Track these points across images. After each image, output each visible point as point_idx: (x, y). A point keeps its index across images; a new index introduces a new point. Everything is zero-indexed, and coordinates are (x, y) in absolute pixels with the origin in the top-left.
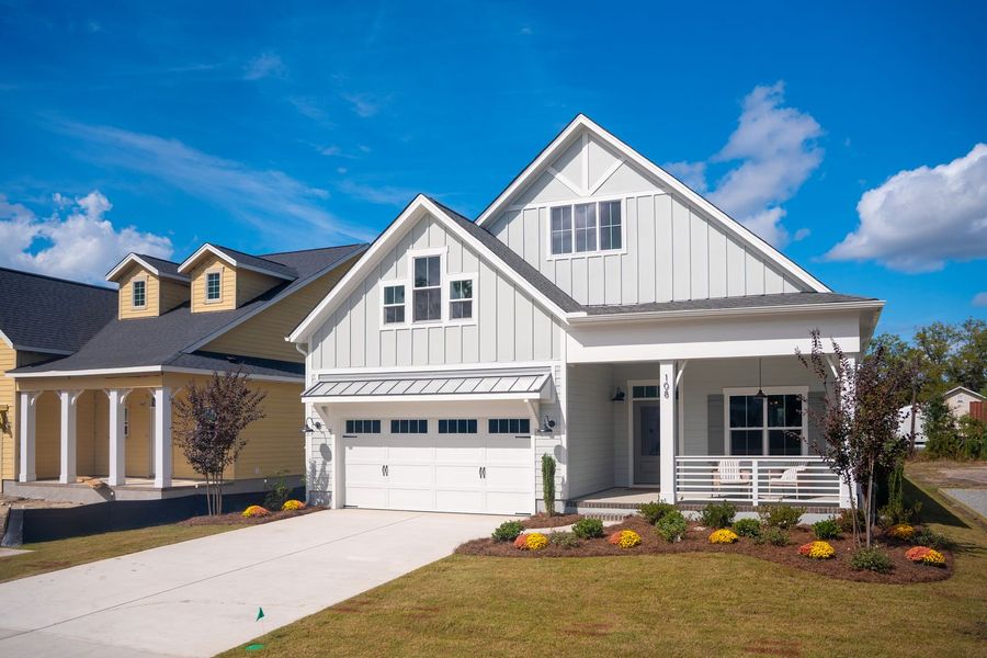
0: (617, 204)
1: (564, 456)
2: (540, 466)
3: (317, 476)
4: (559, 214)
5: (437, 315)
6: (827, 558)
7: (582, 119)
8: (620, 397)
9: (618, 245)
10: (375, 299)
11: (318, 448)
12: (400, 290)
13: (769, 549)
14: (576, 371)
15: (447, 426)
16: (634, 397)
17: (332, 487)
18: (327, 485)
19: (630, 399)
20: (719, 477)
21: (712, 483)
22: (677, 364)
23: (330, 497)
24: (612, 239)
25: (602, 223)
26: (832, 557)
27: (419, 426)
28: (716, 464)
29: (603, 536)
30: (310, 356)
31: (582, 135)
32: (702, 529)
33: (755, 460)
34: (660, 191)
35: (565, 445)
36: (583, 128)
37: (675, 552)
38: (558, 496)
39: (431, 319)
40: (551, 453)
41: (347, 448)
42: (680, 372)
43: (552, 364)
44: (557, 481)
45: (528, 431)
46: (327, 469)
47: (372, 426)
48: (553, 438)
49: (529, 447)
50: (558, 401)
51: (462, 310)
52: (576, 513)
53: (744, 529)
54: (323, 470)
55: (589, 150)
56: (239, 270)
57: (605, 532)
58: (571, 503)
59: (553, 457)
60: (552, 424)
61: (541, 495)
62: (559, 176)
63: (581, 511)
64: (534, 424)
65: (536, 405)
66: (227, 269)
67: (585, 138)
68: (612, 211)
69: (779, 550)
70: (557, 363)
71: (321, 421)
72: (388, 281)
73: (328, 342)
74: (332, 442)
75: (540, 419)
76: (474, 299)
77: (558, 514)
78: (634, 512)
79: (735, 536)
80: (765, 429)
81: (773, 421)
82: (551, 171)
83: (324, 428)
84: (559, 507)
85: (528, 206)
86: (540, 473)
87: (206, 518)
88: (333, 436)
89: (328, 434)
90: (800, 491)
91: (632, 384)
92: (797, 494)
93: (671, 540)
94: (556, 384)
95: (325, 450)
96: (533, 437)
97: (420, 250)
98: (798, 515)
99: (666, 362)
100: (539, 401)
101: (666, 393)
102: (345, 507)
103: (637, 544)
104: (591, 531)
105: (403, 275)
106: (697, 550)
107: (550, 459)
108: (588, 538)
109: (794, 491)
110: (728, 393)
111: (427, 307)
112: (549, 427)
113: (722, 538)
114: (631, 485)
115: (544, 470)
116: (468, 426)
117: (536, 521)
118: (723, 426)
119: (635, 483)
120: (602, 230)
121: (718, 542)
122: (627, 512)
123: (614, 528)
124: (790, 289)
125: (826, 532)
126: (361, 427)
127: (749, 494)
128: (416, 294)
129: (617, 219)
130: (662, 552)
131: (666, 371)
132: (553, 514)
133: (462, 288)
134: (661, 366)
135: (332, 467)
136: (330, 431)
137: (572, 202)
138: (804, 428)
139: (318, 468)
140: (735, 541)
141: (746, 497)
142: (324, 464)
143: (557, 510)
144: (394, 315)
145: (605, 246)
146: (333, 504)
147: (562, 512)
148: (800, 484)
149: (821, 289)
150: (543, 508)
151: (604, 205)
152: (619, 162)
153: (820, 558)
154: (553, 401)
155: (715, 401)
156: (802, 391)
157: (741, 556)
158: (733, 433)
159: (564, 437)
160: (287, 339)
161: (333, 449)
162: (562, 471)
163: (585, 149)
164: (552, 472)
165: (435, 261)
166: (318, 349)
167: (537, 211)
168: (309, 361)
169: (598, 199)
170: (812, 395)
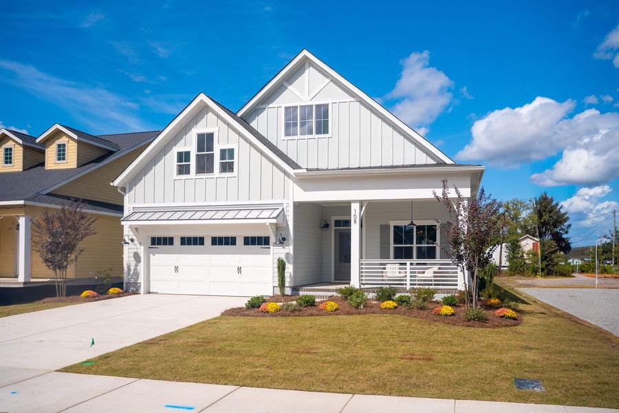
0: (326, 106)
1: (291, 259)
2: (276, 265)
3: (131, 273)
4: (290, 111)
5: (211, 170)
6: (450, 315)
7: (305, 53)
8: (327, 226)
9: (326, 131)
10: (171, 159)
11: (132, 255)
12: (188, 154)
13: (416, 312)
14: (299, 207)
15: (217, 241)
16: (335, 226)
17: (141, 280)
18: (138, 279)
19: (333, 227)
20: (386, 272)
21: (382, 276)
22: (362, 203)
23: (140, 286)
24: (323, 128)
25: (317, 118)
26: (453, 314)
27: (199, 241)
28: (384, 264)
29: (315, 306)
30: (127, 195)
31: (305, 63)
32: (376, 302)
33: (408, 262)
34: (353, 100)
35: (292, 252)
36: (306, 58)
37: (360, 314)
38: (287, 284)
39: (207, 173)
40: (283, 257)
41: (151, 255)
42: (364, 208)
43: (284, 202)
44: (287, 275)
45: (269, 244)
46: (138, 268)
47: (168, 241)
48: (284, 248)
49: (269, 254)
50: (288, 225)
51: (227, 167)
52: (298, 294)
53: (401, 301)
54: (135, 269)
55: (310, 72)
56: (78, 142)
57: (316, 304)
58: (295, 289)
59: (284, 260)
60: (284, 239)
61: (277, 284)
62: (290, 87)
63: (302, 293)
64: (272, 240)
65: (274, 227)
66: (71, 141)
67: (307, 65)
68: (323, 111)
69: (422, 312)
70: (287, 202)
71: (134, 238)
72: (180, 147)
73: (140, 186)
74: (141, 251)
75: (276, 236)
76: (235, 160)
77: (288, 295)
78: (335, 294)
79: (396, 305)
80: (415, 246)
81: (419, 241)
82: (286, 84)
83: (136, 242)
84: (288, 291)
85: (271, 106)
86: (276, 270)
87: (55, 298)
88: (142, 247)
89: (138, 246)
90: (435, 281)
91: (334, 218)
92: (433, 283)
93: (357, 307)
94: (287, 214)
95: (137, 257)
96: (272, 247)
97: (201, 128)
98: (434, 294)
99: (355, 201)
100: (276, 224)
101: (355, 221)
102: (149, 293)
103: (336, 310)
104: (307, 302)
105: (189, 144)
106: (373, 313)
107: (282, 261)
108: (306, 306)
109: (431, 280)
110: (393, 224)
111: (205, 165)
112: (282, 241)
113: (388, 306)
114: (333, 281)
115: (279, 267)
116: (231, 241)
117: (274, 299)
118: (389, 244)
119: (335, 280)
120: (317, 122)
121: (386, 308)
122: (330, 294)
123: (322, 302)
124: (431, 161)
125: (450, 302)
126: (160, 241)
127: (404, 282)
128: (198, 156)
129: (326, 115)
130: (352, 314)
131: (355, 207)
132: (284, 295)
133: (227, 154)
134: (352, 204)
135: (141, 267)
136: (140, 244)
137: (299, 104)
138: (438, 245)
139: (132, 268)
140: (396, 307)
141: (403, 284)
142: (136, 265)
143: (286, 293)
144: (183, 170)
145: (318, 132)
146: (142, 290)
147: (290, 294)
148: (435, 277)
149: (448, 161)
150: (278, 292)
151: (318, 107)
152: (328, 80)
153: (446, 315)
154: (285, 225)
155: (384, 229)
156: (437, 223)
157: (399, 316)
158: (395, 247)
159: (291, 248)
160: (112, 184)
161: (142, 255)
162: (289, 269)
163: (307, 71)
164: (284, 269)
165: (211, 136)
166: (133, 191)
167: (276, 109)
168: (126, 198)
169: (314, 103)
170: (443, 226)
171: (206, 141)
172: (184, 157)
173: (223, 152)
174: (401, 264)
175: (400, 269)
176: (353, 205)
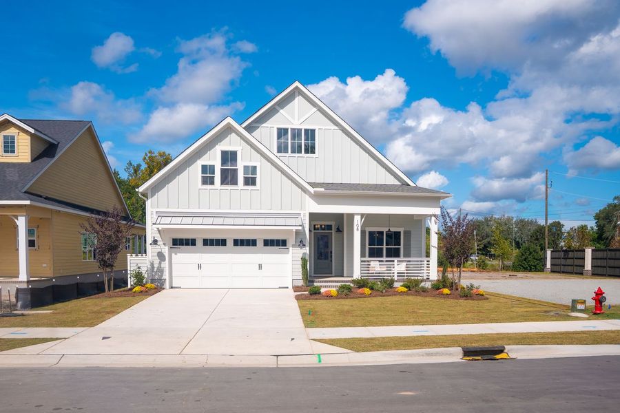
0: (313, 131)
1: (308, 257)
3: (155, 270)
4: (282, 133)
5: (234, 182)
7: (297, 84)
9: (313, 152)
10: (196, 170)
11: (156, 254)
12: (212, 167)
15: (238, 243)
17: (166, 276)
18: (162, 275)
19: (313, 230)
22: (362, 215)
23: (165, 282)
24: (310, 149)
25: (305, 140)
26: (450, 294)
27: (221, 243)
30: (150, 200)
33: (396, 260)
34: (336, 128)
35: (308, 253)
36: (297, 88)
39: (231, 185)
40: (304, 256)
41: (173, 254)
42: (364, 219)
43: (302, 212)
45: (286, 246)
46: (162, 266)
47: (191, 242)
48: (301, 249)
49: (289, 253)
50: (304, 231)
51: (250, 181)
54: (160, 266)
55: (298, 100)
58: (310, 281)
62: (281, 111)
64: (289, 242)
66: (21, 134)
67: (297, 93)
68: (310, 134)
70: (304, 212)
71: (159, 239)
72: (204, 161)
73: (162, 193)
74: (166, 250)
76: (258, 176)
80: (385, 247)
81: (388, 244)
82: (277, 108)
83: (160, 243)
85: (264, 125)
88: (167, 247)
89: (163, 246)
91: (313, 223)
93: (382, 291)
94: (304, 222)
95: (161, 255)
96: (291, 249)
99: (357, 214)
101: (358, 229)
102: (172, 288)
103: (370, 293)
105: (213, 159)
110: (368, 230)
111: (229, 177)
112: (302, 244)
116: (251, 243)
118: (366, 245)
120: (305, 143)
124: (397, 183)
126: (182, 242)
128: (222, 171)
129: (313, 138)
131: (357, 219)
133: (251, 169)
135: (165, 265)
136: (164, 244)
137: (289, 126)
138: (402, 247)
139: (156, 266)
142: (160, 263)
144: (208, 181)
146: (167, 285)
149: (412, 184)
150: (297, 283)
151: (306, 131)
152: (315, 109)
153: (447, 294)
155: (362, 233)
156: (401, 230)
158: (369, 248)
159: (308, 249)
160: (137, 190)
161: (166, 255)
163: (296, 99)
164: (307, 265)
165: (234, 154)
166: (156, 196)
167: (269, 129)
168: (149, 203)
169: (304, 127)
170: (405, 232)
171: (229, 157)
172: (209, 170)
173: (246, 168)
174: (379, 261)
175: (380, 265)
176: (356, 217)
